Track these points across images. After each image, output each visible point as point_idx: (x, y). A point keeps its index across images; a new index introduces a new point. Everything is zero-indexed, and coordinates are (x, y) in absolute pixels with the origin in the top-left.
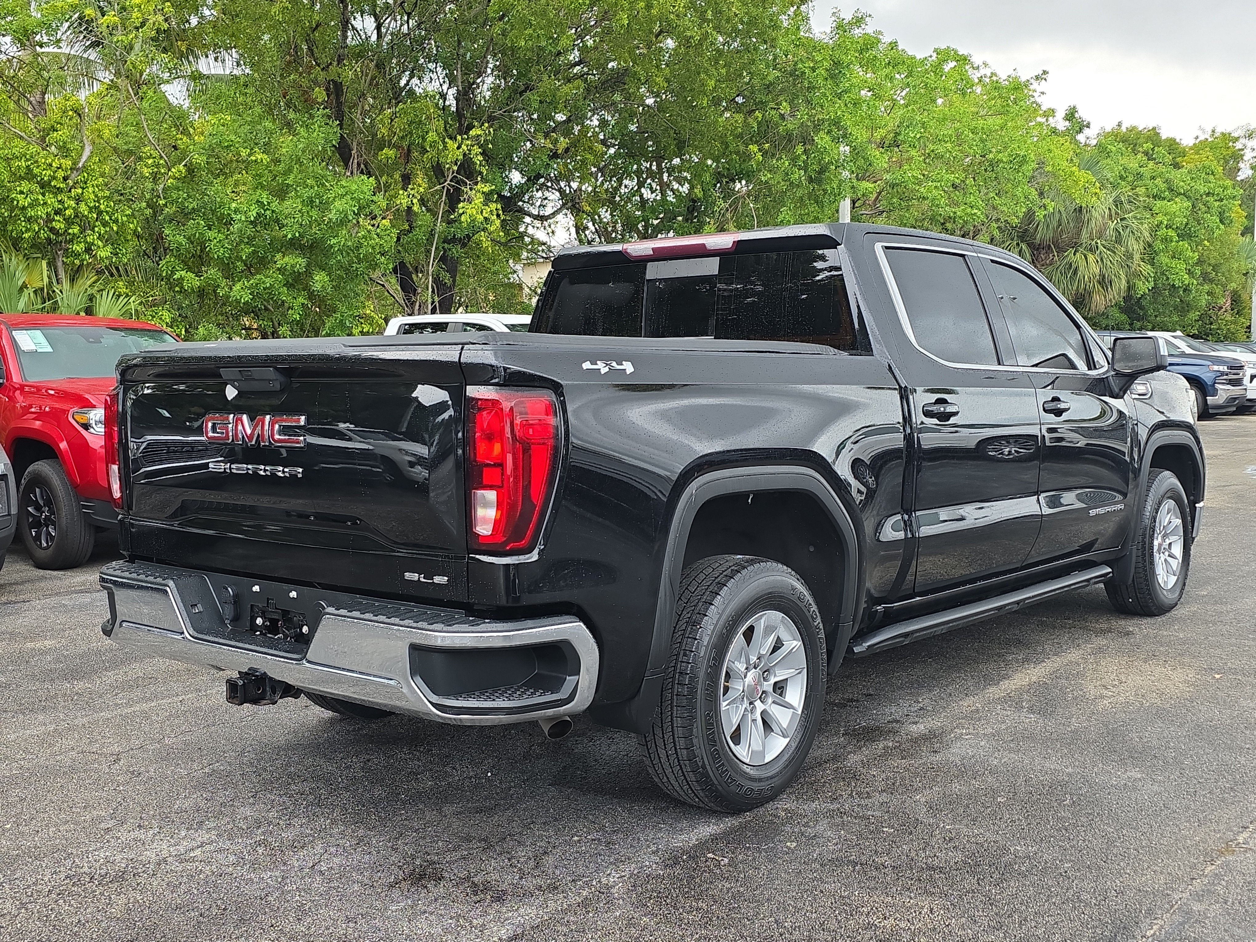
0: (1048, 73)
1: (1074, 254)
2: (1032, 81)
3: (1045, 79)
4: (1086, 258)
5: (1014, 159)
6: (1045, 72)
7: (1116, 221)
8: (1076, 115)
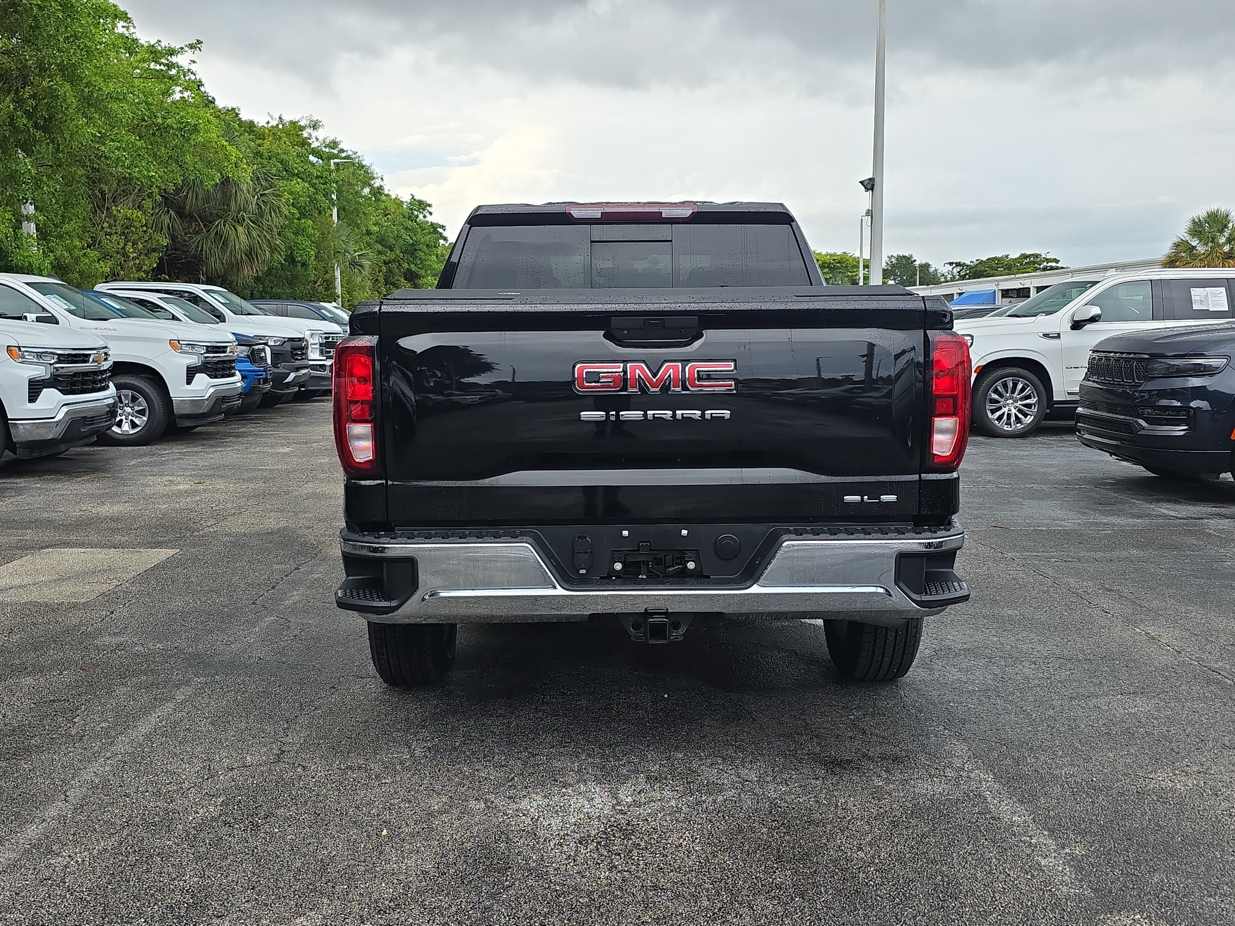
0: (202, 42)
1: (224, 225)
2: (186, 49)
3: (200, 50)
4: (236, 230)
5: (185, 127)
6: (199, 42)
7: (256, 197)
8: (202, 89)
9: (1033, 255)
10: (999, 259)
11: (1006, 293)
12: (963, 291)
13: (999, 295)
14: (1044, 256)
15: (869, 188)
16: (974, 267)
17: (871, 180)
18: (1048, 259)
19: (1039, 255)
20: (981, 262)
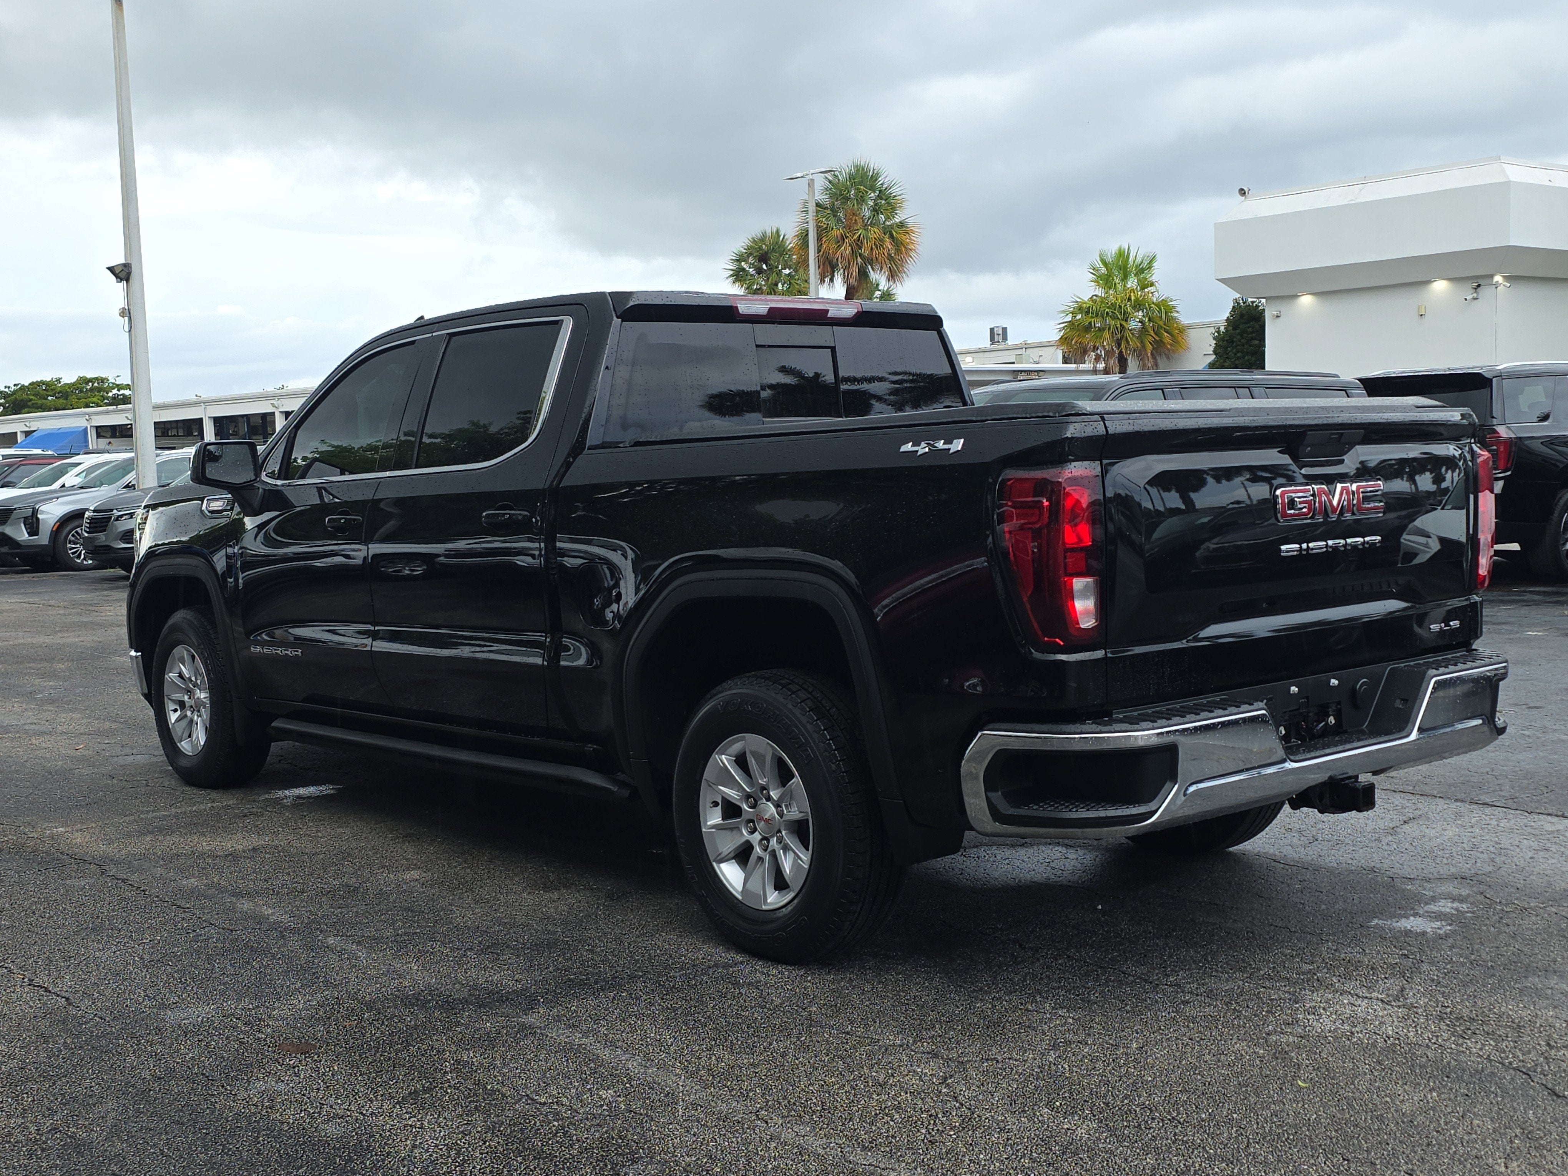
9: (97, 379)
10: (47, 384)
11: (101, 431)
12: (32, 429)
13: (92, 435)
14: (113, 381)
15: (123, 277)
16: (12, 395)
17: (127, 266)
18: (118, 385)
19: (105, 379)
20: (23, 388)
